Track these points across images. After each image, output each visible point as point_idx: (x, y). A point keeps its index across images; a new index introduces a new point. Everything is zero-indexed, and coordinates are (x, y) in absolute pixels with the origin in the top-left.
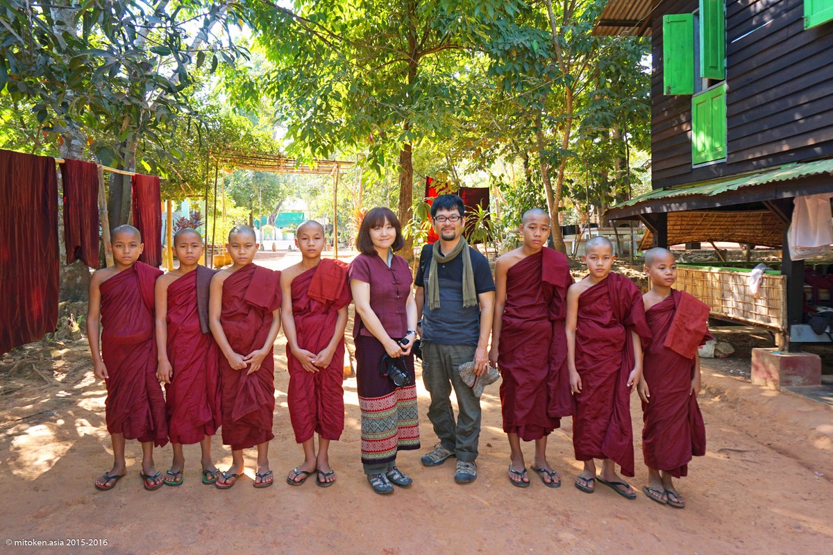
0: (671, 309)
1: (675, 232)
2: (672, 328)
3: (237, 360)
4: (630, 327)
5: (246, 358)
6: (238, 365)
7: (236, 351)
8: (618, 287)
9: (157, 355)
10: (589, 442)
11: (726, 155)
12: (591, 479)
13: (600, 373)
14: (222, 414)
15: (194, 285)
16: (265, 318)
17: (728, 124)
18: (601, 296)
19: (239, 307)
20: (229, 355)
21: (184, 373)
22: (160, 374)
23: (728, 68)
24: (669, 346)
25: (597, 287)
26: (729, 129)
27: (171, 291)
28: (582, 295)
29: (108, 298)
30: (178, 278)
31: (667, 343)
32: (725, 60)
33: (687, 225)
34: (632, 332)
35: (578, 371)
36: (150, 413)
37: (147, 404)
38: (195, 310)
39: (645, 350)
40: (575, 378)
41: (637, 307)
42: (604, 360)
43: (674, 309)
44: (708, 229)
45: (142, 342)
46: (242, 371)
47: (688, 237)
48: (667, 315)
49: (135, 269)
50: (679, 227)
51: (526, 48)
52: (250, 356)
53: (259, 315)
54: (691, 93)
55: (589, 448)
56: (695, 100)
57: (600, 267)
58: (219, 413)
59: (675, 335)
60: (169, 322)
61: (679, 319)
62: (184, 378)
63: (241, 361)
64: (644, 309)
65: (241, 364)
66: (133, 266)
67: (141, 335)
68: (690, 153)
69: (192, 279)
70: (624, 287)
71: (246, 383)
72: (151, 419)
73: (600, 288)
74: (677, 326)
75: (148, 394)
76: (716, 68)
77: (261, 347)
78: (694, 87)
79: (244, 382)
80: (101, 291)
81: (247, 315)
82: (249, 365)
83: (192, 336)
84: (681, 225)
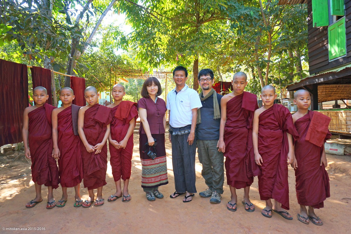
0: (308, 120)
1: (323, 95)
2: (309, 130)
3: (90, 148)
4: (285, 131)
5: (94, 147)
6: (90, 150)
7: (90, 143)
8: (279, 110)
9: (53, 146)
10: (266, 190)
11: (346, 53)
12: (270, 210)
13: (271, 154)
14: (84, 173)
15: (70, 113)
16: (103, 128)
17: (347, 37)
18: (270, 115)
19: (91, 123)
20: (86, 145)
21: (66, 154)
22: (54, 154)
23: (346, 10)
24: (308, 140)
25: (268, 111)
26: (347, 40)
27: (60, 116)
28: (260, 115)
29: (31, 119)
30: (63, 110)
31: (307, 138)
32: (344, 6)
33: (329, 92)
34: (287, 133)
35: (260, 154)
36: (49, 173)
37: (48, 169)
38: (71, 124)
39: (295, 143)
40: (258, 157)
41: (289, 120)
42: (272, 147)
43: (310, 120)
44: (340, 93)
45: (47, 140)
46: (92, 153)
47: (329, 98)
48: (305, 124)
49: (44, 106)
50: (324, 93)
51: (248, 15)
52: (96, 146)
53: (101, 127)
54: (327, 25)
55: (267, 193)
56: (329, 29)
57: (268, 100)
58: (82, 173)
59: (311, 134)
60: (58, 130)
61: (313, 125)
62: (67, 156)
63: (92, 148)
64: (293, 121)
65: (92, 150)
66: (44, 105)
67: (45, 136)
68: (328, 55)
69: (69, 110)
70: (282, 110)
71: (94, 158)
72: (50, 176)
73: (269, 111)
74: (312, 129)
75: (49, 164)
76: (339, 10)
77: (100, 142)
78: (329, 22)
79: (93, 158)
80: (28, 117)
81: (95, 126)
82: (96, 150)
83: (69, 137)
84: (326, 92)
